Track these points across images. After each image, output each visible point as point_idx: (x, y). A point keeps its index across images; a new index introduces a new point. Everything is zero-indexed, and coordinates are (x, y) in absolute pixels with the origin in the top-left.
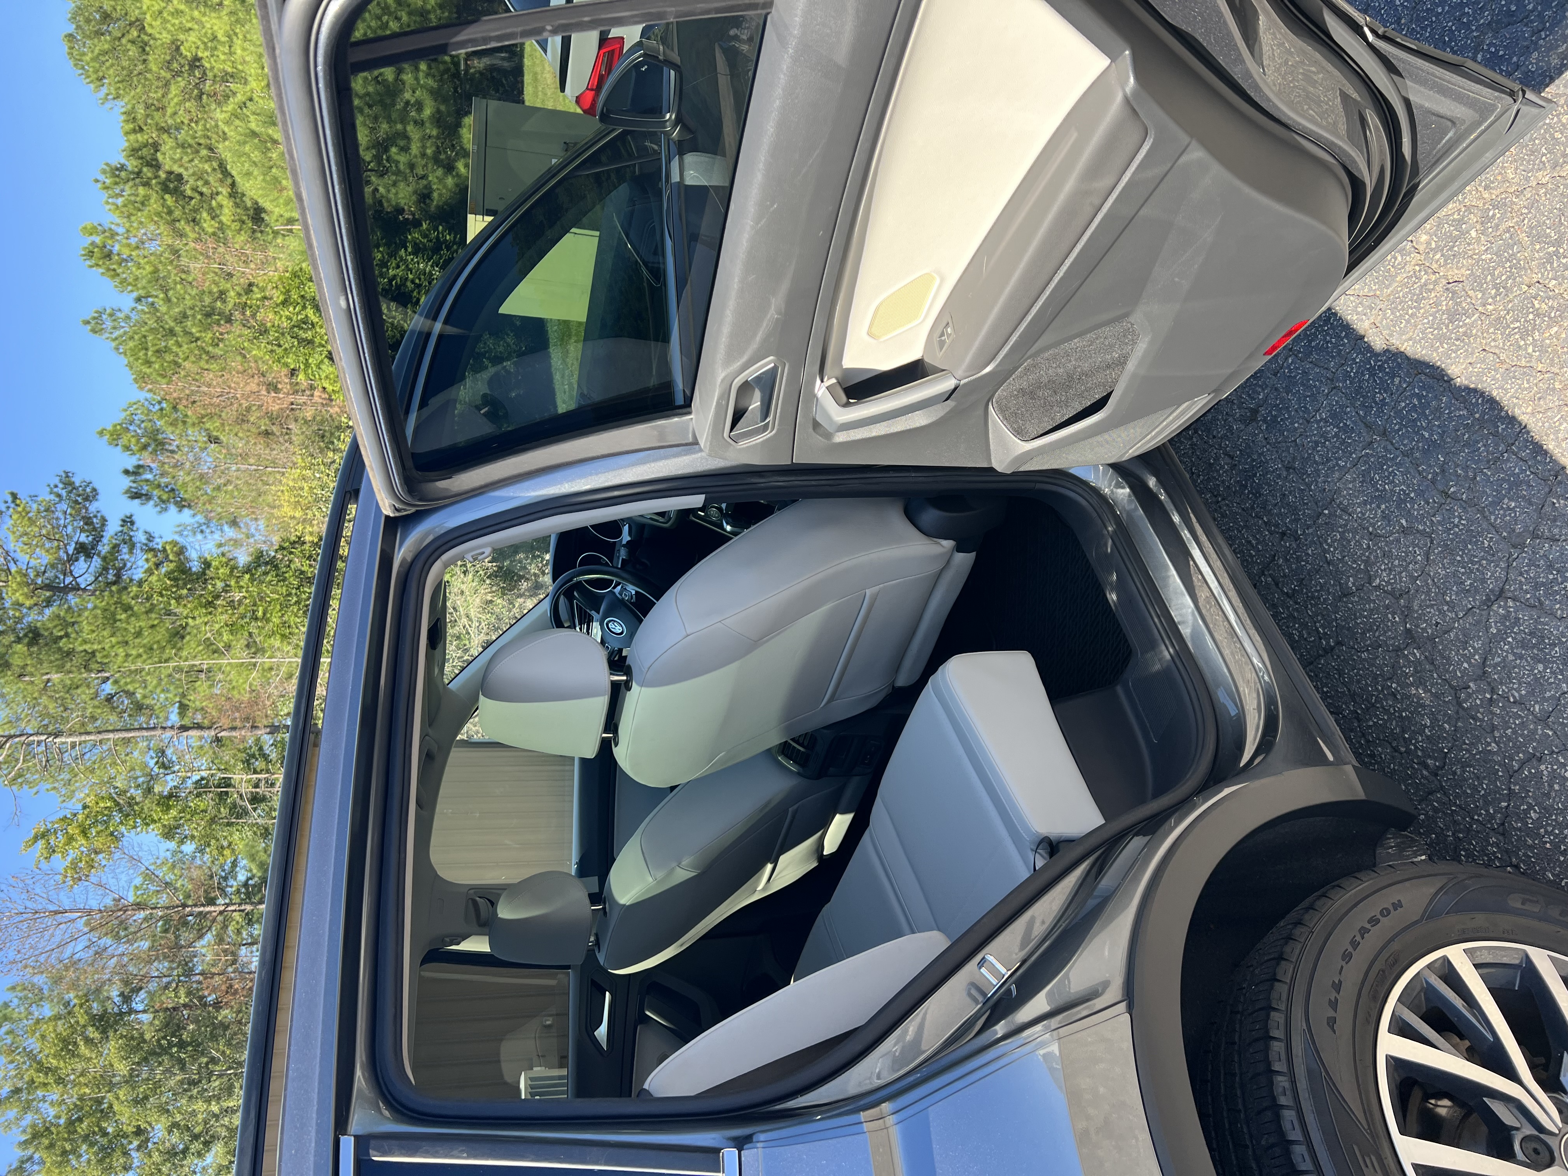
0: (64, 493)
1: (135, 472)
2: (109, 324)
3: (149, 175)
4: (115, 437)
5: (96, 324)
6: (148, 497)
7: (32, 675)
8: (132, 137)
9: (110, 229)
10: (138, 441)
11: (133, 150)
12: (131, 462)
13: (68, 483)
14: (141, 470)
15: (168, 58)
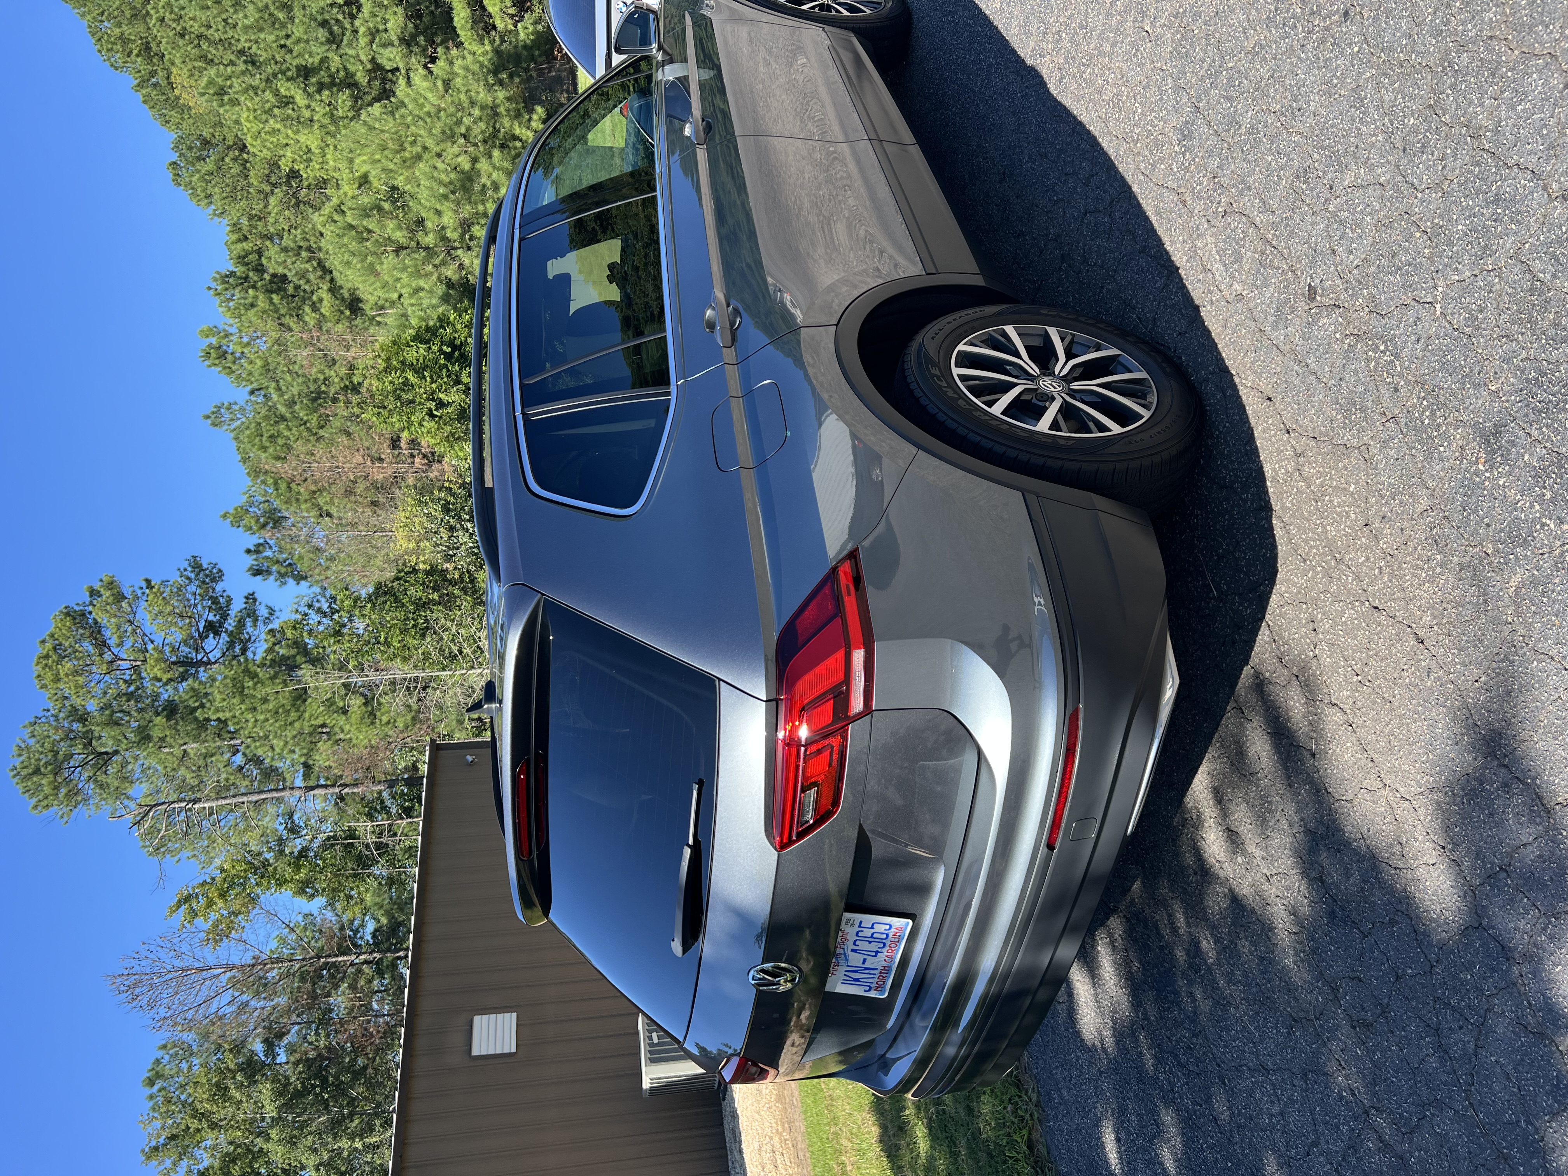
0: (193, 576)
1: (257, 550)
2: (227, 416)
3: (256, 278)
4: (238, 518)
5: (216, 417)
6: (269, 572)
7: (171, 747)
8: (239, 246)
9: (224, 330)
10: (258, 520)
11: (239, 257)
12: (252, 541)
13: (197, 566)
14: (261, 548)
15: (267, 172)
